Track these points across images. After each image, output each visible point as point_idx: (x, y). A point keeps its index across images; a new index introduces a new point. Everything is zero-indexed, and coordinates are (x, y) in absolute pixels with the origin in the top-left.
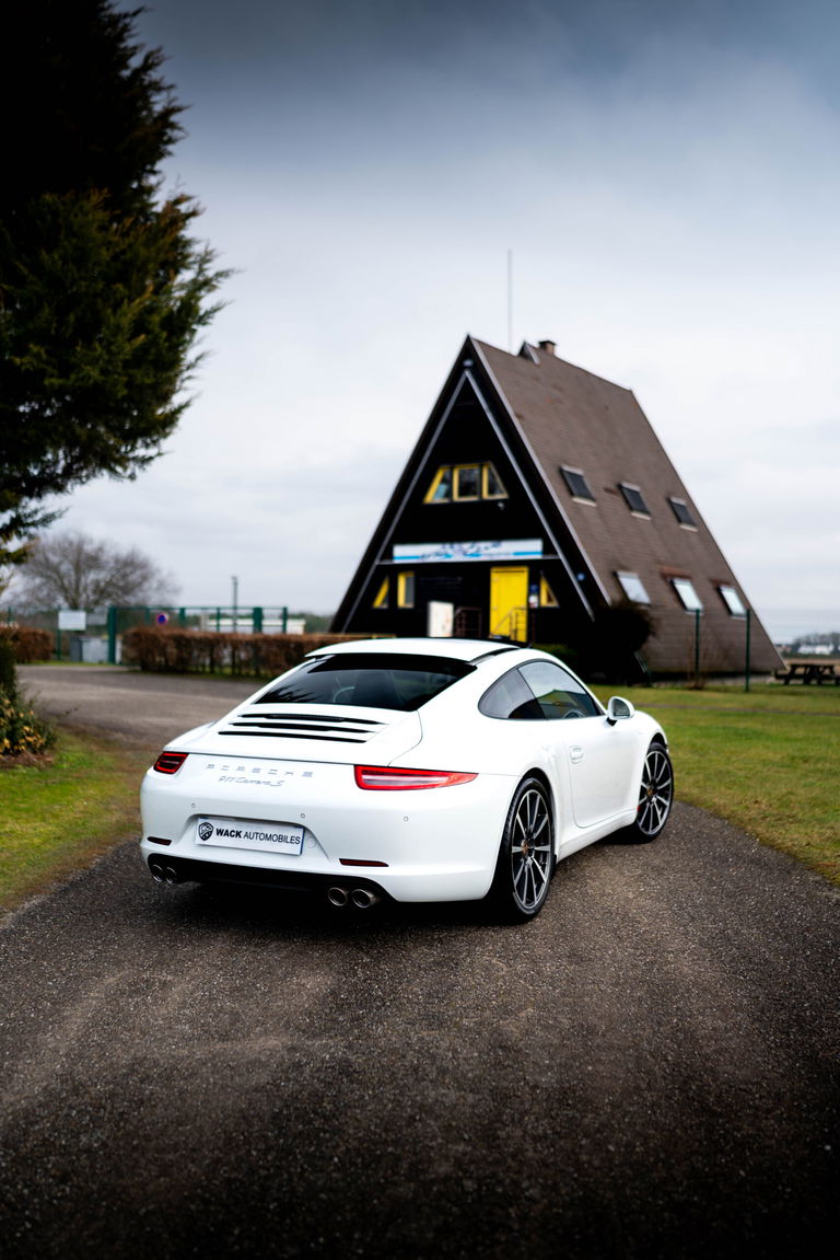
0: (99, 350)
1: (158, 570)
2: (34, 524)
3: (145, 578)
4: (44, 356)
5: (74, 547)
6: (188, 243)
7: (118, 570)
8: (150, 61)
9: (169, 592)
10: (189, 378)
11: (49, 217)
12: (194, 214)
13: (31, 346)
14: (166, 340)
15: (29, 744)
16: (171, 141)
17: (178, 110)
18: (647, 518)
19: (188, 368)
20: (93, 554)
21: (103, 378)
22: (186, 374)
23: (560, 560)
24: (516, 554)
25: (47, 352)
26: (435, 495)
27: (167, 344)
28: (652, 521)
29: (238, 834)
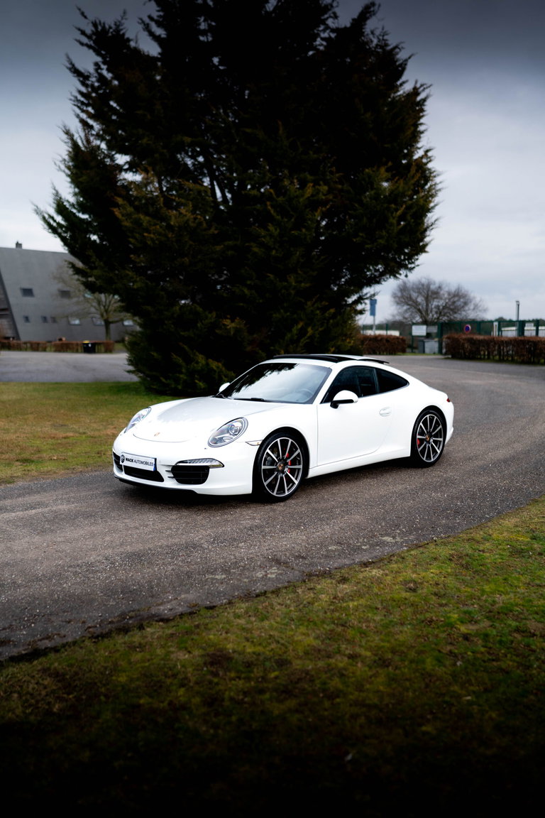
1: (474, 299)
7: (449, 299)
9: (480, 311)
20: (436, 290)
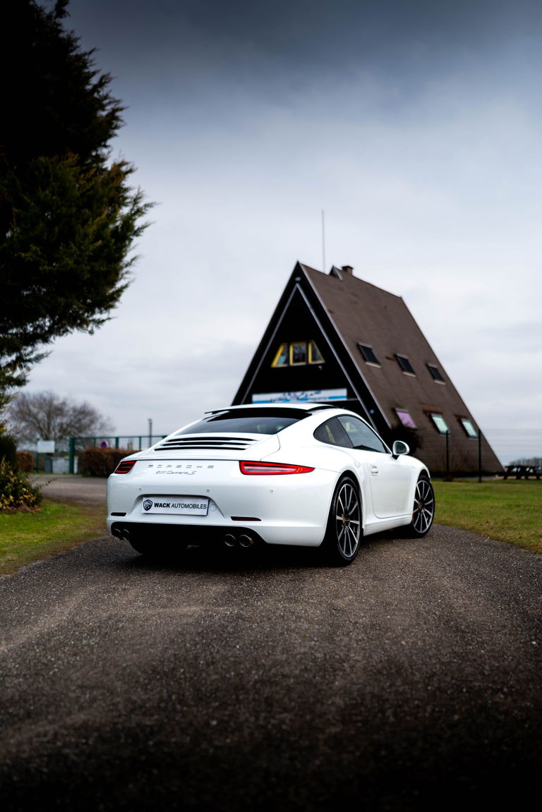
0: (74, 248)
1: (101, 416)
2: (30, 361)
3: (92, 422)
4: (40, 253)
5: (47, 402)
6: (126, 190)
7: (75, 417)
8: (103, 81)
10: (126, 273)
11: (43, 170)
12: (130, 171)
13: (31, 246)
14: (114, 244)
15: (25, 500)
16: (116, 127)
17: (121, 109)
18: (414, 376)
19: (127, 266)
20: (60, 407)
21: (75, 266)
22: (125, 270)
23: (359, 401)
24: (330, 398)
25: (41, 250)
26: (278, 362)
27: (114, 247)
28: (417, 378)
29: (168, 505)
